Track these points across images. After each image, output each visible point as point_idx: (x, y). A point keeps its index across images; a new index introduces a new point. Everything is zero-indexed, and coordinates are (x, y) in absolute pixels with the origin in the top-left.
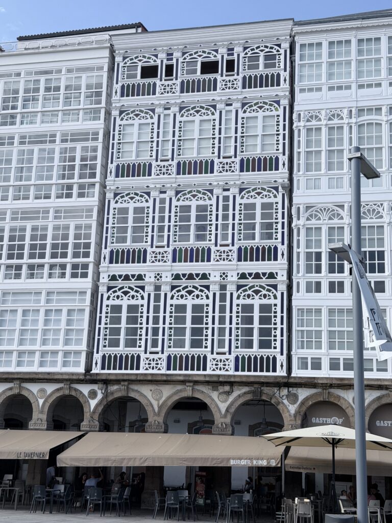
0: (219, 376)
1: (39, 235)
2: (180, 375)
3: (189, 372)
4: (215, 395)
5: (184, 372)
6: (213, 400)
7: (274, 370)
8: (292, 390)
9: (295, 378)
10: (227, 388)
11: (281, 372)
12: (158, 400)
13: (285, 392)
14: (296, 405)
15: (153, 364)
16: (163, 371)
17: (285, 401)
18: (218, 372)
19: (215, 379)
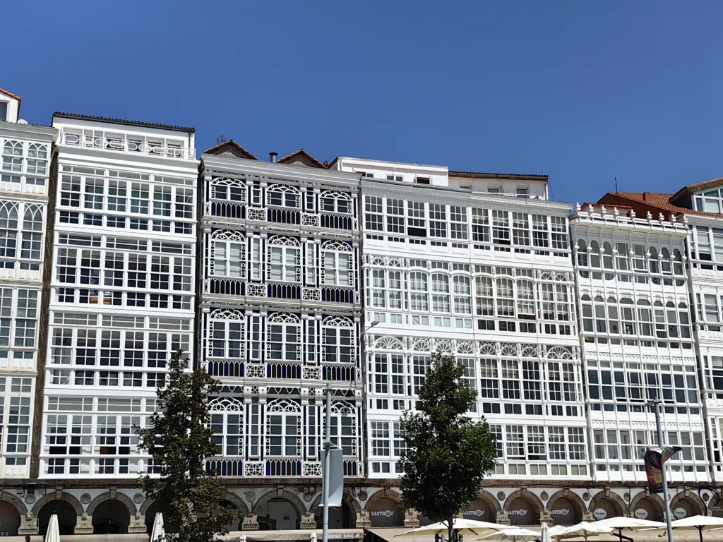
0: (310, 479)
1: (134, 342)
2: (277, 479)
3: (286, 476)
4: (301, 495)
5: (281, 476)
6: (299, 500)
7: (355, 473)
8: (363, 489)
9: (370, 479)
10: (312, 489)
11: (360, 475)
12: (252, 502)
13: (357, 491)
14: (365, 502)
15: (254, 470)
16: (264, 476)
17: (357, 499)
18: (311, 476)
19: (308, 482)
